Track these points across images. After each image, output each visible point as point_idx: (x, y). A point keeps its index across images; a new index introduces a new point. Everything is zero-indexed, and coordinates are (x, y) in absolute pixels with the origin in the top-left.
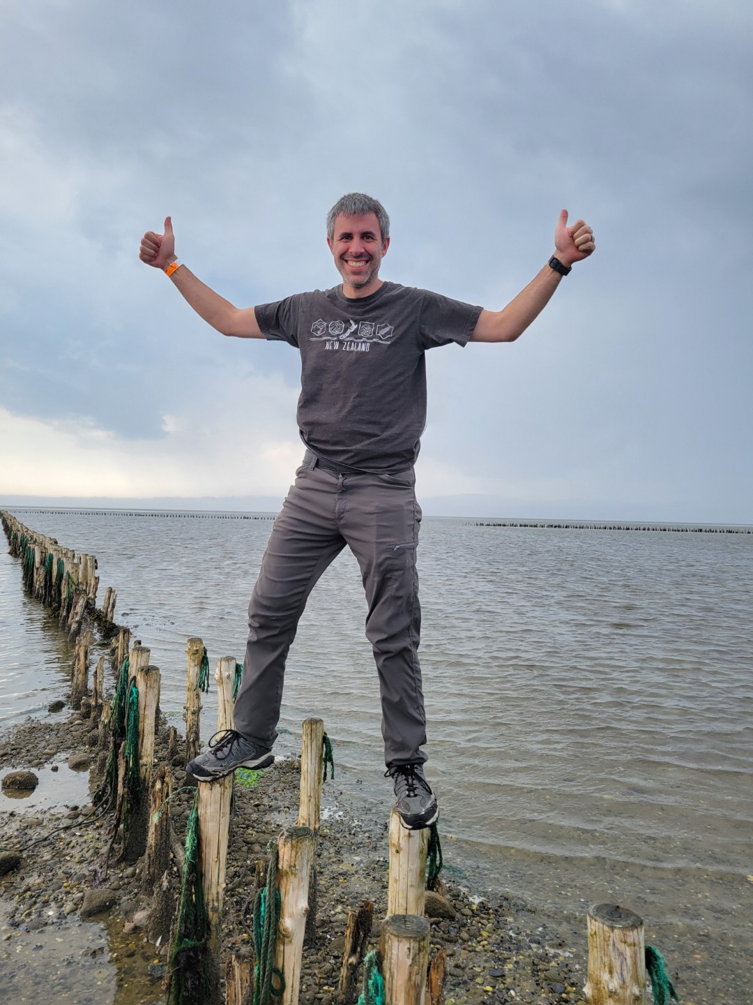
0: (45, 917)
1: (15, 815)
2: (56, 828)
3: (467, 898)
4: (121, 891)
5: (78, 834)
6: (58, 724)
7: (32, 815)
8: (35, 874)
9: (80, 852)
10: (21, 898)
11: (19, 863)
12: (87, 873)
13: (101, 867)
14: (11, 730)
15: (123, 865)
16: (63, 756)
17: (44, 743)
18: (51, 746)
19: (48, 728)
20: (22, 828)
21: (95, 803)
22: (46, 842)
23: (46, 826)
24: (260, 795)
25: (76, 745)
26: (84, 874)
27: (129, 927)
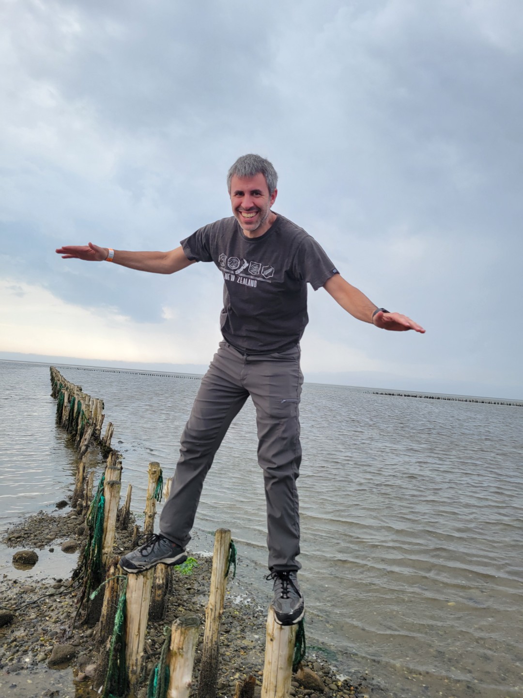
0: (23, 663)
1: (17, 583)
2: (44, 595)
3: (335, 675)
4: (80, 647)
5: (58, 600)
6: (60, 518)
7: (29, 583)
8: (22, 629)
9: (57, 614)
10: (9, 646)
11: (12, 619)
12: (59, 631)
13: (69, 628)
14: (27, 520)
15: (85, 627)
16: (59, 541)
17: (47, 531)
18: (51, 533)
19: (53, 520)
20: (20, 592)
21: (73, 578)
22: (35, 605)
23: (37, 592)
24: (192, 581)
25: (69, 533)
26: (57, 632)
27: (81, 676)
